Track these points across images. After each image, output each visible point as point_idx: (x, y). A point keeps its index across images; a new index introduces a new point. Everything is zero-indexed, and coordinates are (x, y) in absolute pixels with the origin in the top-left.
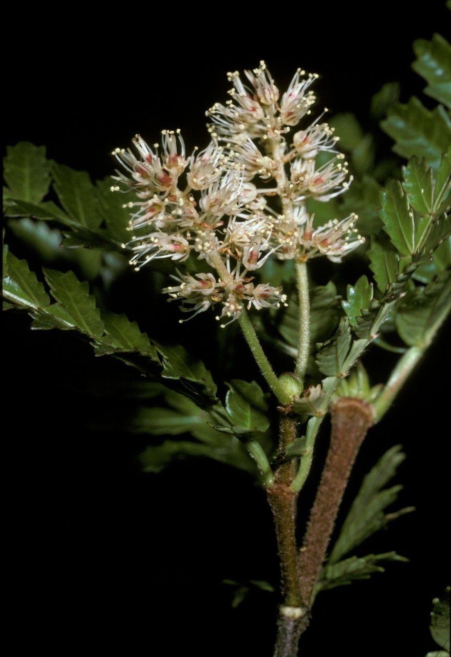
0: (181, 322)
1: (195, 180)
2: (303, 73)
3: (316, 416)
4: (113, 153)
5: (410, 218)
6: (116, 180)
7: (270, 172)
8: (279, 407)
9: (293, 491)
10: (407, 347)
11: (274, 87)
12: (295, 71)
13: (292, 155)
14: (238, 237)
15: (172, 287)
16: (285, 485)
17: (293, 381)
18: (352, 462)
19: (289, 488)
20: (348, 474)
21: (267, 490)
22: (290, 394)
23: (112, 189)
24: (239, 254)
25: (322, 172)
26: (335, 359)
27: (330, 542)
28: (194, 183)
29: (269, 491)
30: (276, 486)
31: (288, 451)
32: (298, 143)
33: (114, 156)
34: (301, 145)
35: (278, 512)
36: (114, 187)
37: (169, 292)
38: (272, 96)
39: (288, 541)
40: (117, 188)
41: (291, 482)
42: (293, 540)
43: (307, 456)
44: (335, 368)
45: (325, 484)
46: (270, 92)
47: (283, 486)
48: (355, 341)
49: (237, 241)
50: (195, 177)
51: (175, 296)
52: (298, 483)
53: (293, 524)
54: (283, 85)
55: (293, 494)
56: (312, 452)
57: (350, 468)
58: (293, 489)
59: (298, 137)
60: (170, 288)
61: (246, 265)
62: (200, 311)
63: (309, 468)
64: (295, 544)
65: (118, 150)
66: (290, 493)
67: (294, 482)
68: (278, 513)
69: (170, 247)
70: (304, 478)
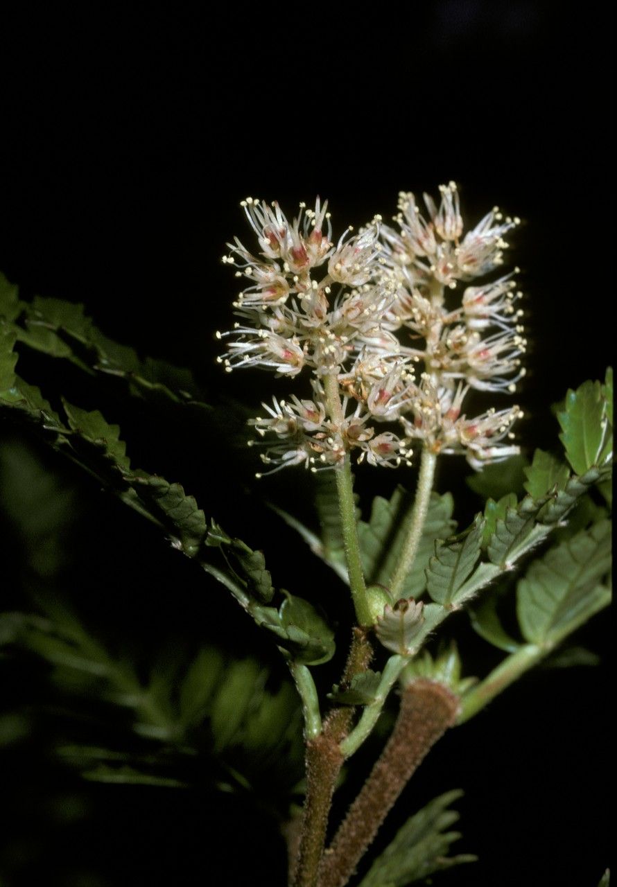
0: (258, 476)
1: (338, 266)
2: (499, 216)
3: (401, 655)
4: (243, 203)
5: (600, 430)
6: (231, 250)
7: (426, 319)
8: (355, 628)
9: (343, 752)
10: (521, 640)
11: (459, 219)
12: (489, 209)
13: (456, 316)
14: (370, 368)
15: (262, 418)
16: (334, 740)
17: (382, 597)
18: (418, 762)
19: (338, 746)
20: (409, 774)
21: (308, 742)
22: (375, 614)
23: (225, 259)
24: (365, 393)
25: (490, 345)
26: (451, 575)
27: (366, 853)
28: (336, 270)
29: (309, 744)
30: (321, 740)
31: (355, 682)
32: (469, 300)
33: (243, 207)
34: (471, 304)
35: (314, 777)
36: (228, 257)
37: (256, 424)
38: (454, 228)
39: (318, 822)
40: (231, 260)
41: (343, 738)
42: (324, 821)
43: (374, 707)
44: (445, 592)
45: (376, 777)
46: (452, 223)
47: (331, 741)
48: (482, 564)
49: (367, 373)
50: (340, 262)
51: (262, 432)
52: (351, 743)
53: (330, 800)
54: (471, 220)
55: (341, 756)
56: (383, 703)
57: (413, 768)
58: (343, 749)
59: (471, 293)
60: (259, 419)
61: (371, 407)
62: (289, 463)
63: (373, 725)
64: (326, 829)
65: (250, 200)
66: (338, 754)
67: (347, 740)
68: (314, 779)
69: (280, 353)
70: (362, 737)
